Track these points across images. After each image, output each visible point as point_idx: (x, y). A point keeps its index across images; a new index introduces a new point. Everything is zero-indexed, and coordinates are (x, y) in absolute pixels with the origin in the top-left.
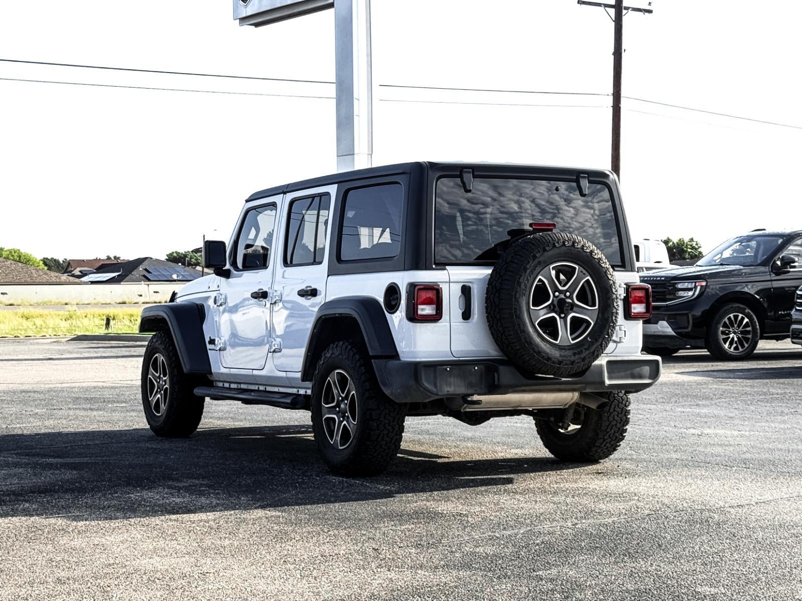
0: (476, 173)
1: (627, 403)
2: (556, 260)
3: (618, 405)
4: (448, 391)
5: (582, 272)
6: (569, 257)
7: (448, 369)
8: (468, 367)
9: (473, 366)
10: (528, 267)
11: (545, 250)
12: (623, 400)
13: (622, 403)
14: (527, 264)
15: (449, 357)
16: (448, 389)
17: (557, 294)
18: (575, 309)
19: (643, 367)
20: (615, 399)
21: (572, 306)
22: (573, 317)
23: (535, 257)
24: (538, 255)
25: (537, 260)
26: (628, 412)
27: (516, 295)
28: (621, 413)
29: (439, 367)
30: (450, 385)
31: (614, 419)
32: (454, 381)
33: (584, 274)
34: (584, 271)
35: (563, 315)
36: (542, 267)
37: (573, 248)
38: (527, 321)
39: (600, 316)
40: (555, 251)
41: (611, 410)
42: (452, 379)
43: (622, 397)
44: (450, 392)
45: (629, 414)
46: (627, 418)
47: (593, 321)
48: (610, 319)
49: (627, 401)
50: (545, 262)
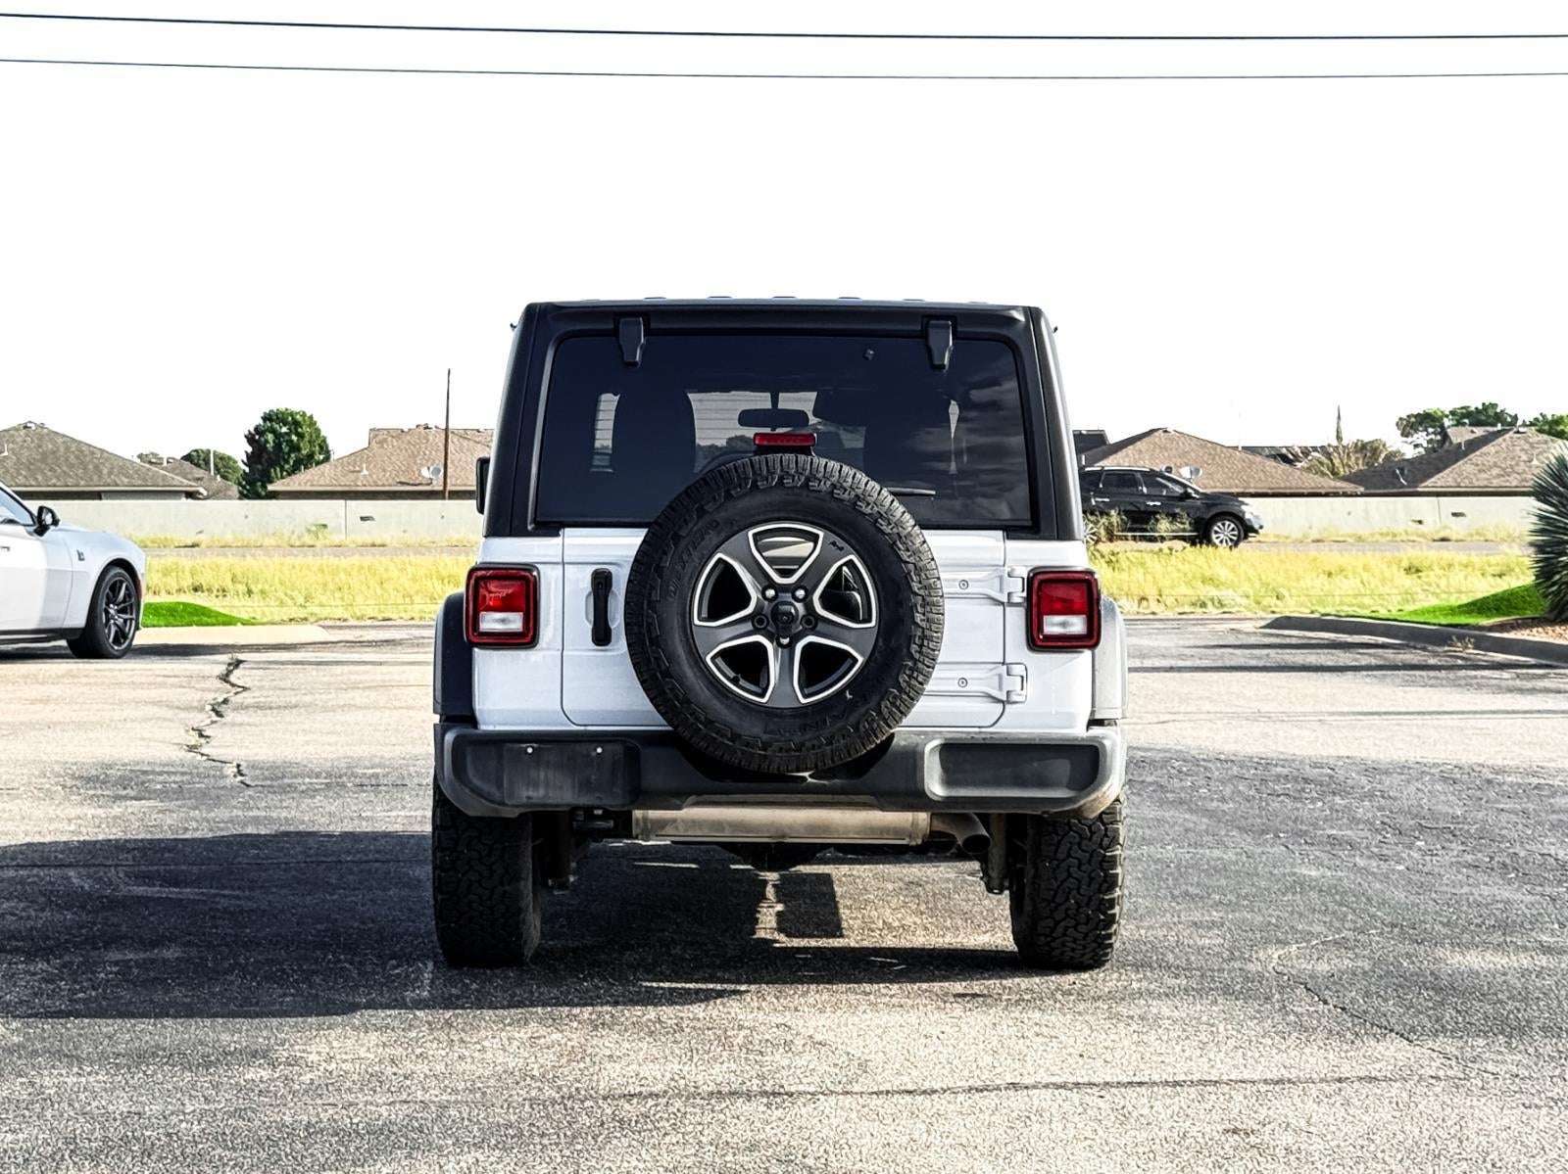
0: (653, 325)
1: (1106, 841)
2: (762, 517)
3: (1079, 844)
4: (529, 798)
5: (834, 544)
6: (797, 512)
7: (530, 750)
8: (581, 748)
9: (594, 745)
10: (683, 533)
11: (729, 496)
12: (1093, 833)
13: (1090, 839)
14: (680, 527)
15: (562, 725)
16: (531, 793)
17: (771, 593)
18: (821, 627)
19: (1048, 762)
20: (1071, 829)
21: (812, 621)
22: (810, 646)
23: (702, 512)
24: (709, 507)
25: (707, 518)
26: (1113, 862)
27: (650, 594)
28: (1089, 862)
29: (509, 745)
30: (536, 785)
31: (1070, 875)
32: (546, 776)
33: (841, 549)
34: (840, 543)
35: (785, 641)
36: (723, 535)
37: (805, 493)
38: (681, 652)
39: (880, 643)
40: (758, 500)
41: (1061, 856)
42: (542, 775)
43: (1090, 827)
44: (533, 801)
45: (1114, 867)
46: (1106, 875)
47: (862, 655)
48: (905, 651)
49: (1106, 835)
50: (730, 522)
